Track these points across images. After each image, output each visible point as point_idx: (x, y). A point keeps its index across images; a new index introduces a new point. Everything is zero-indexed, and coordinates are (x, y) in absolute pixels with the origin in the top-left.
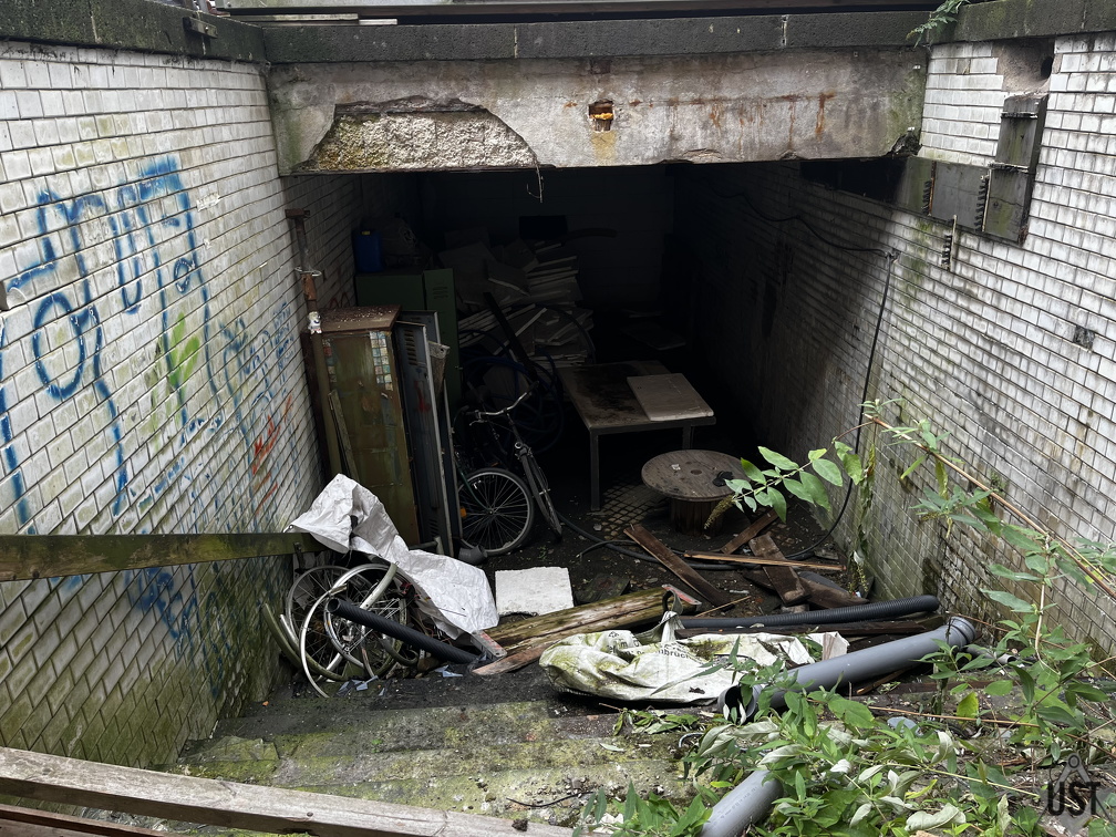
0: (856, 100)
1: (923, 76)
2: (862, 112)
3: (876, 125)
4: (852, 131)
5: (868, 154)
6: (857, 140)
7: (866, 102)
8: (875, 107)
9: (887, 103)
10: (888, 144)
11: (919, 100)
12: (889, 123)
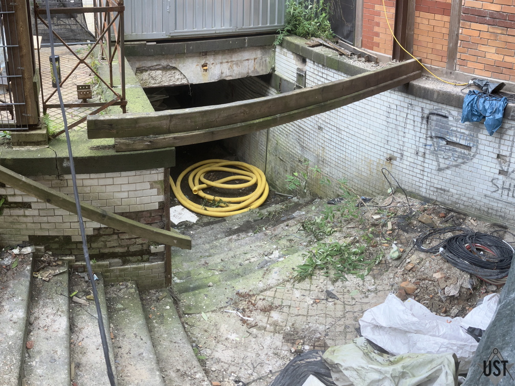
0: (262, 59)
1: (275, 52)
2: (263, 62)
3: (266, 66)
4: (261, 68)
5: (265, 74)
6: (262, 70)
7: (264, 59)
8: (265, 61)
9: (268, 59)
10: (269, 71)
11: (274, 58)
12: (268, 65)
